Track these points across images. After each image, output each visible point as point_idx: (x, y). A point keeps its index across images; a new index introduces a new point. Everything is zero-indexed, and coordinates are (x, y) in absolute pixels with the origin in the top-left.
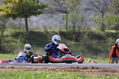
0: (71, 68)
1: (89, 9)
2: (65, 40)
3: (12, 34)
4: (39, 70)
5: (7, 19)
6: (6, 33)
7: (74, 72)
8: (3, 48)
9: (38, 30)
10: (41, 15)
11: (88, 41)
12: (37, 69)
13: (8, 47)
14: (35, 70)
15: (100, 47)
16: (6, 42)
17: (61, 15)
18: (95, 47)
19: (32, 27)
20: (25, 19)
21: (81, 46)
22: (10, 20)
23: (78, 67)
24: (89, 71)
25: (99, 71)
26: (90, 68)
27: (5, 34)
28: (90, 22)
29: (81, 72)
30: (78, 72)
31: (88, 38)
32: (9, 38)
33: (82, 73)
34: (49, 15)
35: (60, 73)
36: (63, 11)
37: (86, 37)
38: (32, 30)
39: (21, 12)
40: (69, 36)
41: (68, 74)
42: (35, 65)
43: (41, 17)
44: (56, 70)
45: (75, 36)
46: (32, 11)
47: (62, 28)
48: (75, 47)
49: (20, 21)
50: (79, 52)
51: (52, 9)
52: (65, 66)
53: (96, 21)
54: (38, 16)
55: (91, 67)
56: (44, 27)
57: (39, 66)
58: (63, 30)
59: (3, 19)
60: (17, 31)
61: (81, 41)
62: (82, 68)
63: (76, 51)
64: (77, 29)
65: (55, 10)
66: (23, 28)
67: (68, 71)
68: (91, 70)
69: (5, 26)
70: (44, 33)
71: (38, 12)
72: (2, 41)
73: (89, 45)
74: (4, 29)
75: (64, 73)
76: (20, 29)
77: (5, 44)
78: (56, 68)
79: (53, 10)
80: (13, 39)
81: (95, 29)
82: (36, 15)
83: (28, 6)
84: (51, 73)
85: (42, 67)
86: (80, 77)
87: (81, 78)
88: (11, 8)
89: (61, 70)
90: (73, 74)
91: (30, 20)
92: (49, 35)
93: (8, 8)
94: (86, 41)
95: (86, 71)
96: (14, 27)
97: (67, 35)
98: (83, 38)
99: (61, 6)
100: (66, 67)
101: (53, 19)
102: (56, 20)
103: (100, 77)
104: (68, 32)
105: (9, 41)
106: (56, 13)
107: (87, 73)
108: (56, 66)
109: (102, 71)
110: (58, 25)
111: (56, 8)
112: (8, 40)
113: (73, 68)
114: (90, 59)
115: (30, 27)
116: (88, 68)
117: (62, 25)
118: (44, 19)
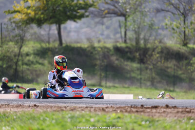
0: (131, 107)
1: (163, 10)
2: (122, 60)
3: (36, 51)
4: (80, 109)
5: (28, 26)
6: (25, 49)
7: (136, 114)
8: (21, 75)
9: (79, 45)
10: (83, 20)
11: (161, 62)
12: (75, 109)
13: (29, 72)
14: (72, 110)
15: (180, 72)
16: (27, 64)
17: (116, 20)
18: (173, 73)
19: (68, 40)
20: (58, 26)
21: (148, 71)
22: (32, 28)
23: (142, 106)
24: (161, 112)
25: (178, 112)
26: (162, 107)
27: (24, 51)
28: (163, 31)
29: (147, 114)
30: (142, 113)
31: (161, 57)
32: (31, 58)
33: (149, 115)
34: (97, 20)
35: (114, 115)
36: (119, 13)
37: (158, 55)
38: (68, 44)
39: (51, 14)
40: (129, 54)
41: (126, 117)
42: (73, 103)
43: (84, 23)
44: (107, 110)
45: (140, 55)
46: (68, 14)
47: (118, 42)
48: (138, 72)
49: (50, 30)
50: (144, 80)
51: (102, 10)
52: (121, 104)
53: (173, 29)
54: (78, 21)
55: (164, 106)
56: (89, 39)
57: (79, 103)
58: (119, 45)
59: (20, 26)
60: (44, 45)
61: (149, 62)
62: (150, 106)
63: (141, 79)
64: (142, 42)
65: (106, 11)
66: (55, 41)
67: (126, 111)
68: (165, 110)
69: (25, 38)
70: (88, 49)
71: (78, 14)
72: (20, 63)
73: (161, 70)
74: (22, 43)
75: (120, 115)
76: (49, 42)
77: (25, 67)
78: (107, 108)
79: (104, 11)
80: (38, 58)
81: (173, 43)
82: (76, 20)
83: (62, 6)
84: (98, 115)
85: (84, 106)
86: (146, 121)
87: (148, 123)
88: (34, 8)
89: (115, 110)
90: (135, 116)
91: (65, 28)
92: (96, 52)
93: (29, 8)
94: (157, 63)
95: (156, 112)
96: (39, 39)
97: (127, 52)
98: (152, 58)
99: (116, 5)
100: (122, 106)
101: (104, 27)
102: (108, 28)
103: (178, 122)
104: (127, 47)
105: (30, 63)
106: (108, 17)
107: (158, 115)
108: (107, 104)
109: (182, 112)
110: (112, 36)
111: (108, 9)
112: (29, 61)
113: (134, 107)
114: (163, 92)
115: (66, 40)
116: (159, 106)
117: (118, 36)
118: (88, 27)
